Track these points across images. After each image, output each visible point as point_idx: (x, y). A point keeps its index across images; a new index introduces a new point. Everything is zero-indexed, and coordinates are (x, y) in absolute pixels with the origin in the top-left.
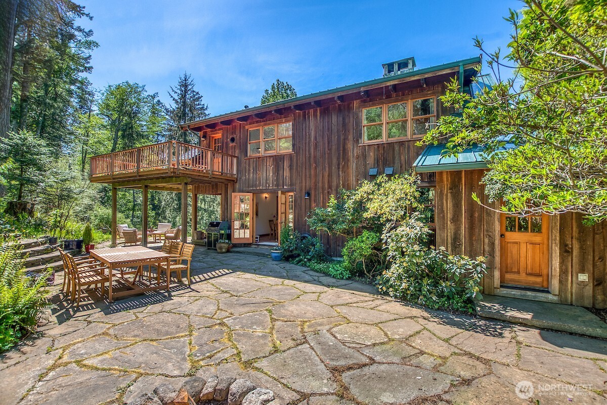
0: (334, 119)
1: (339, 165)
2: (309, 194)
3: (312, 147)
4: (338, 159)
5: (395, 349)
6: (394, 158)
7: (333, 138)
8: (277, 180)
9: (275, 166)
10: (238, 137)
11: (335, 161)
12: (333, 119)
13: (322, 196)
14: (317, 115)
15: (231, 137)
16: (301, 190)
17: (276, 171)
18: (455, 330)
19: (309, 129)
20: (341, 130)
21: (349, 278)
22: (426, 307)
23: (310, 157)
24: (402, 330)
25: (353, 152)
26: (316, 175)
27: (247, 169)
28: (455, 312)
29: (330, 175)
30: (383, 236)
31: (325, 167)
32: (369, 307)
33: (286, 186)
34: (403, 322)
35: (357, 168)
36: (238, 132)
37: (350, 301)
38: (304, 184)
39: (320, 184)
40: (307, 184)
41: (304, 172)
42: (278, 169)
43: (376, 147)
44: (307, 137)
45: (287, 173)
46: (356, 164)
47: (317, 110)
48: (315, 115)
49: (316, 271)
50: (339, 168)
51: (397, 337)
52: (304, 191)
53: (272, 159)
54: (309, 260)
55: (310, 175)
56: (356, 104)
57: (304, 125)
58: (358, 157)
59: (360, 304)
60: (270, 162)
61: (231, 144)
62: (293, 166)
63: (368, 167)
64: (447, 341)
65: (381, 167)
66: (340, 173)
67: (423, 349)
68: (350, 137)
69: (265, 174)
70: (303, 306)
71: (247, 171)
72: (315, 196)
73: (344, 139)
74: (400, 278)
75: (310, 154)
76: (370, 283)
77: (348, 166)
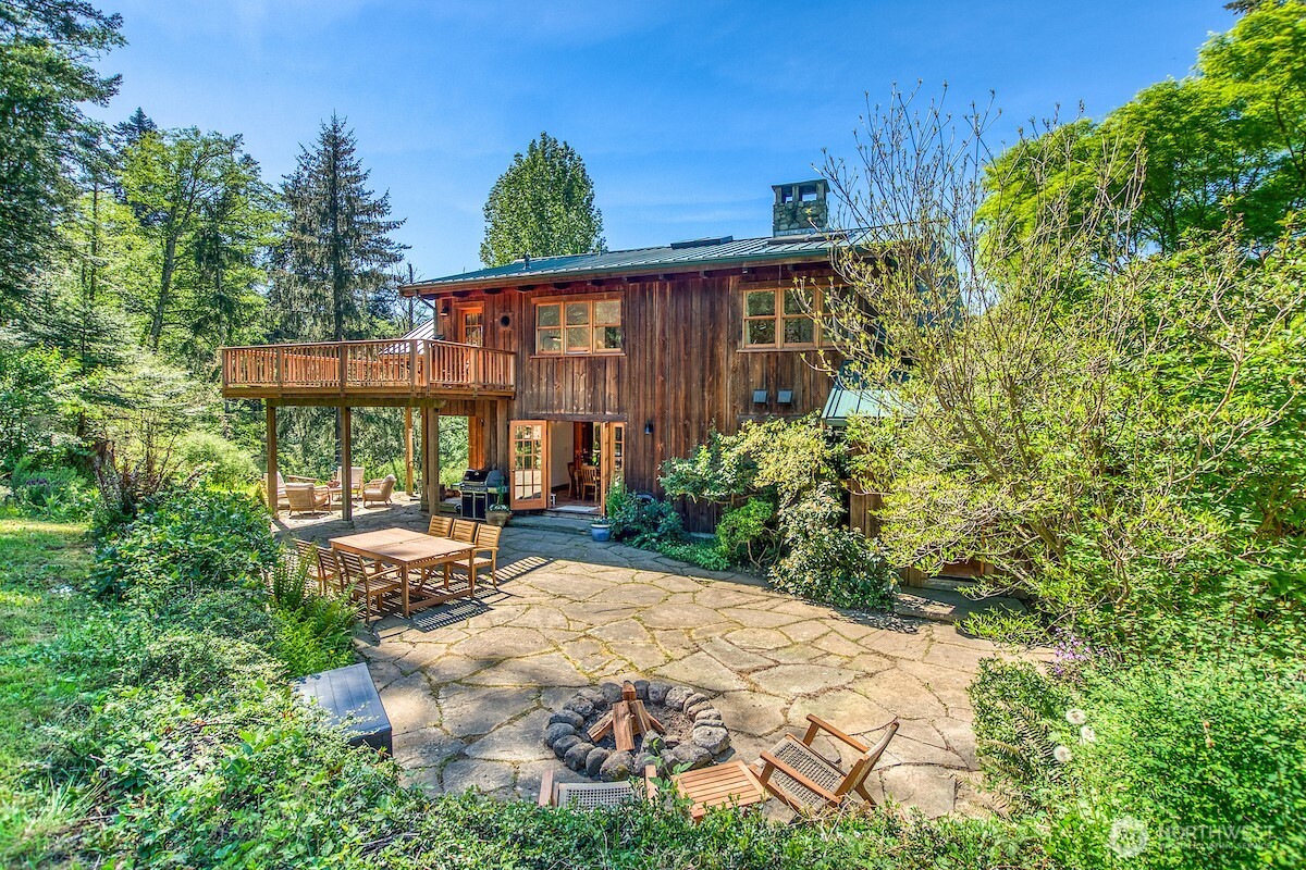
0: (696, 303)
1: (703, 380)
2: (651, 428)
3: (657, 348)
4: (703, 370)
5: (800, 651)
6: (793, 376)
7: (693, 335)
8: (593, 399)
9: (590, 375)
10: (516, 317)
11: (696, 373)
12: (694, 303)
13: (673, 431)
14: (665, 293)
15: (502, 315)
16: (637, 419)
17: (590, 383)
18: (866, 629)
19: (652, 316)
20: (708, 322)
21: (727, 569)
22: (836, 606)
23: (652, 364)
24: (806, 632)
25: (728, 361)
26: (663, 396)
27: (536, 376)
28: (871, 610)
29: (688, 397)
30: (781, 512)
31: (679, 383)
32: (764, 608)
33: (610, 410)
34: (807, 625)
35: (733, 388)
36: (515, 307)
37: (737, 602)
38: (642, 409)
39: (671, 412)
40: (649, 410)
41: (642, 388)
42: (593, 381)
43: (765, 356)
44: (649, 329)
45: (611, 389)
46: (733, 382)
47: (665, 284)
48: (663, 294)
49: (674, 558)
50: (703, 386)
51: (802, 640)
52: (642, 421)
53: (582, 362)
54: (659, 539)
55: (653, 394)
56: (732, 281)
57: (643, 308)
58: (735, 371)
59: (752, 606)
60: (579, 367)
61: (502, 329)
62: (623, 378)
63: (752, 387)
64: (856, 641)
65: (772, 388)
66: (706, 394)
67: (830, 650)
68: (723, 336)
69: (570, 387)
70: (679, 611)
71: (535, 380)
72: (662, 431)
73: (713, 339)
74: (802, 569)
75: (653, 359)
76: (759, 576)
77: (718, 384)
